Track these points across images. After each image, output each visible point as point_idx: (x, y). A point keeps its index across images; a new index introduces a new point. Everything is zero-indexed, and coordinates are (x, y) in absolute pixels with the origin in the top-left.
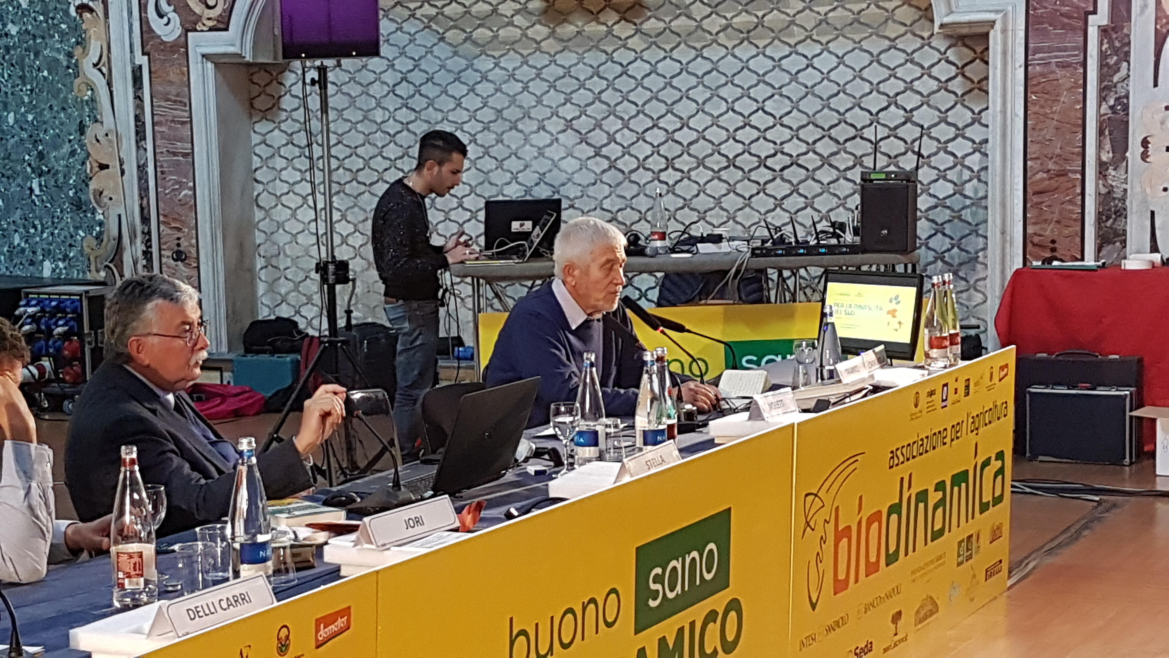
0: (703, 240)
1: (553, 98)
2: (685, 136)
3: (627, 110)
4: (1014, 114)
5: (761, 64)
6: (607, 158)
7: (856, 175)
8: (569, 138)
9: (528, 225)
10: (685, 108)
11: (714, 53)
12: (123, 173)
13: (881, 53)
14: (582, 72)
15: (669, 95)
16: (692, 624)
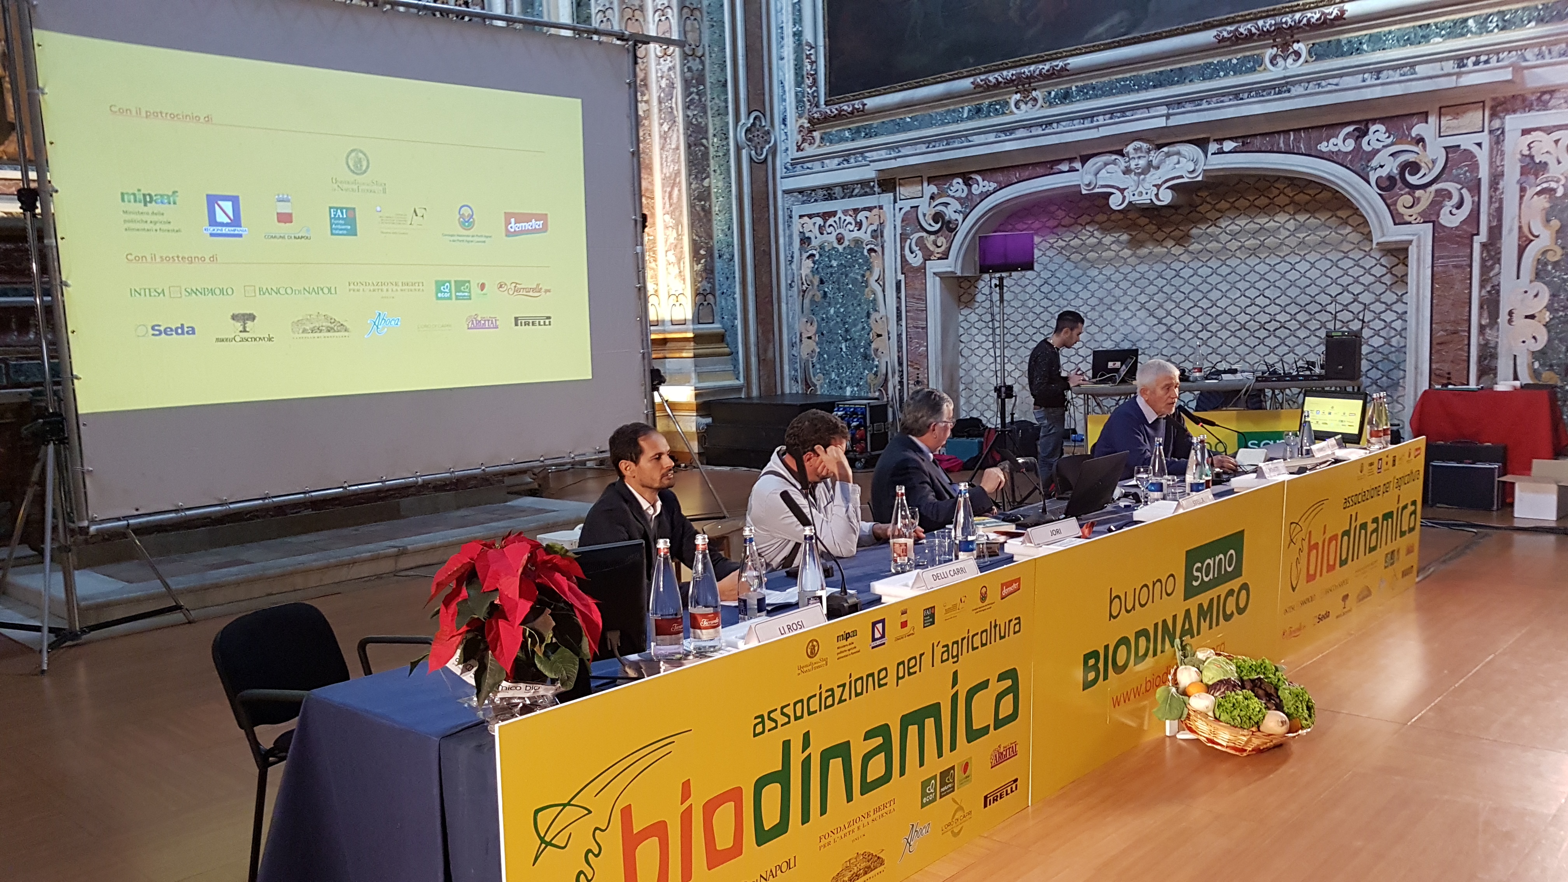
0: (1225, 372)
1: (1134, 291)
2: (1214, 311)
3: (1179, 296)
4: (1424, 296)
5: (1262, 268)
6: (1165, 325)
7: (1322, 333)
8: (1142, 314)
9: (1118, 364)
10: (1214, 295)
11: (1233, 262)
12: (889, 338)
13: (1338, 260)
14: (1152, 275)
15: (1205, 287)
16: (1219, 597)
